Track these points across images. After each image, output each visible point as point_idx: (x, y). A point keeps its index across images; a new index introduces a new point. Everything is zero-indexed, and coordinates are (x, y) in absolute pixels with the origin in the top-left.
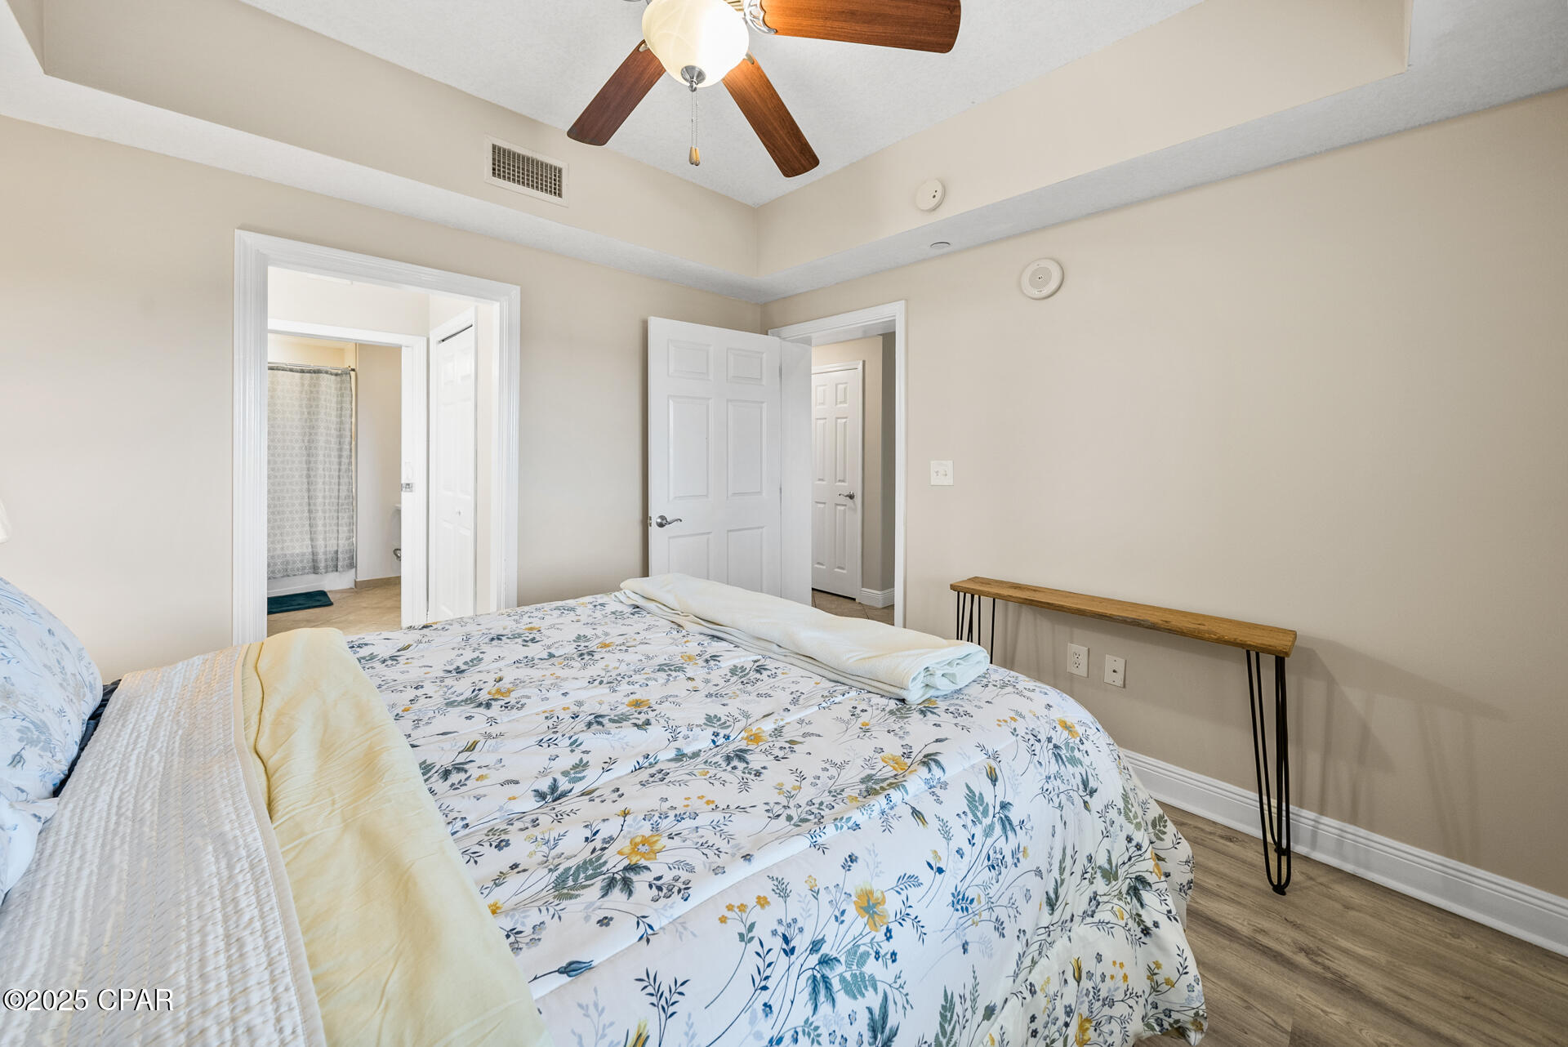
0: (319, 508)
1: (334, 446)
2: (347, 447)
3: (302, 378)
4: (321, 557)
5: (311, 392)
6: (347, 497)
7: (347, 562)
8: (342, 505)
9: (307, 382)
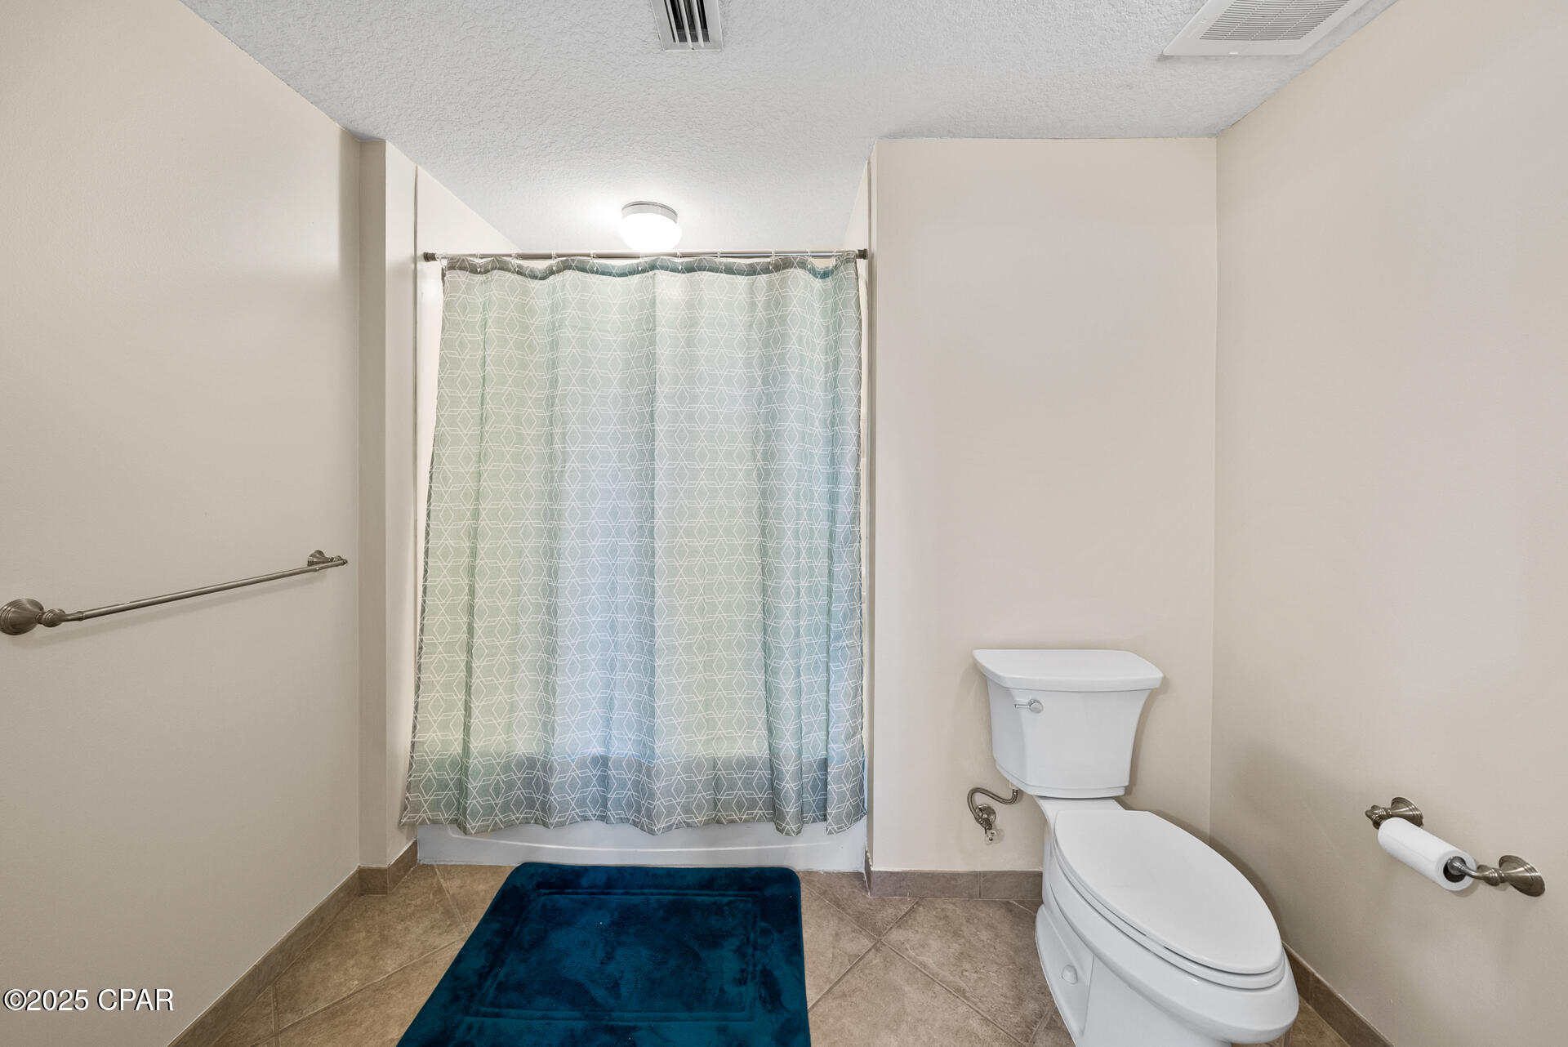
0: (787, 645)
1: (820, 468)
2: (848, 470)
3: (751, 290)
4: (788, 768)
5: (770, 322)
6: (850, 614)
7: (849, 803)
8: (838, 637)
9: (761, 298)
